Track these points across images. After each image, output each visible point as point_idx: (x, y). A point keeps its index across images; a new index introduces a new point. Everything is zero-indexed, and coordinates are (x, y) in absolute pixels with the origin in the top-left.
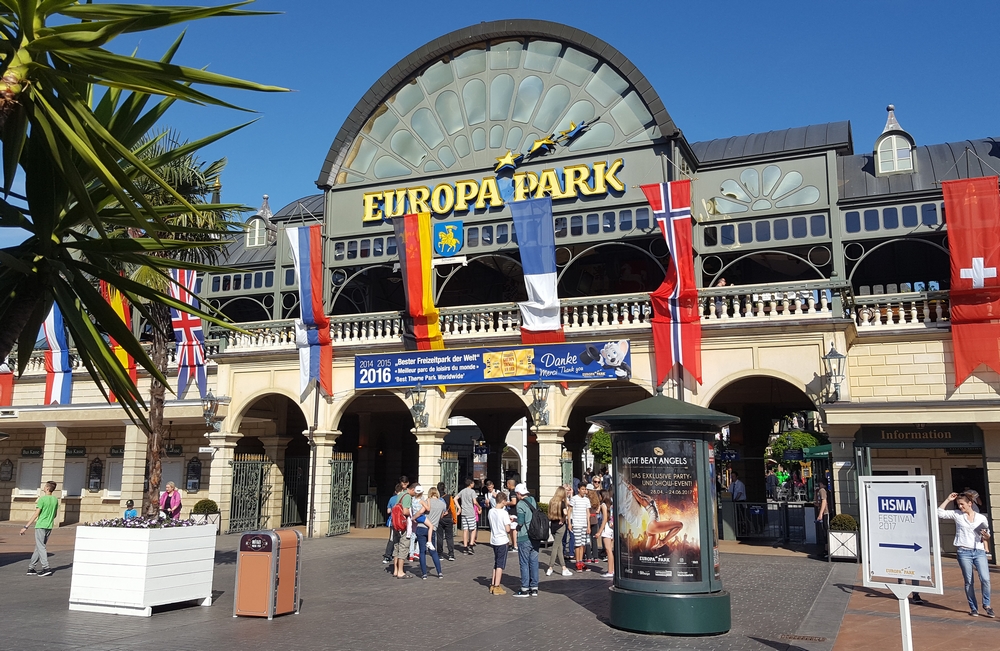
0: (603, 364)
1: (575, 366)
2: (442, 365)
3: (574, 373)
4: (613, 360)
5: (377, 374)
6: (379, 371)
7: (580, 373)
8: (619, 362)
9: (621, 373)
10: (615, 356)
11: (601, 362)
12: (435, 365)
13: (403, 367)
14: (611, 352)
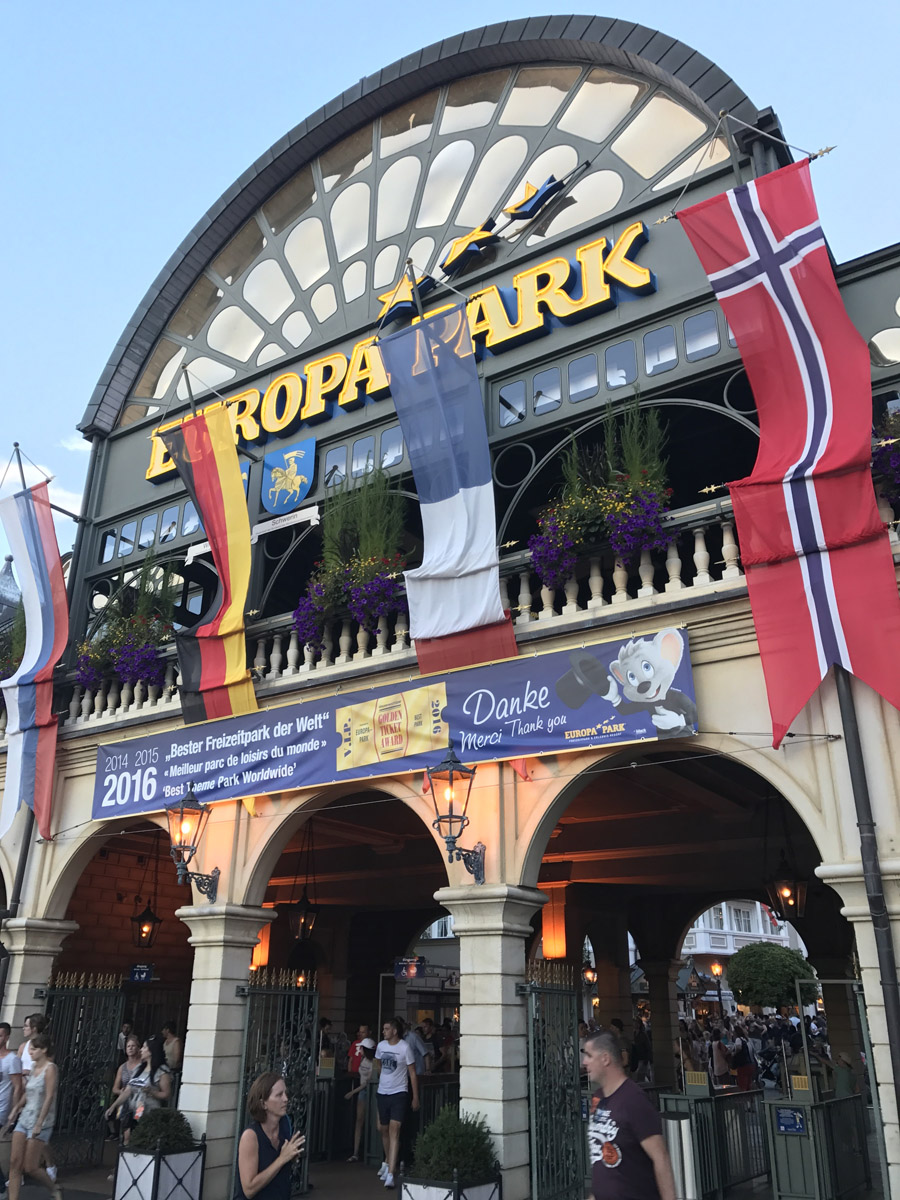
0: (616, 701)
1: (546, 714)
2: (253, 747)
3: (542, 733)
4: (644, 687)
5: (133, 783)
6: (137, 777)
7: (559, 732)
8: (659, 691)
9: (669, 720)
10: (648, 675)
11: (612, 697)
12: (240, 750)
13: (178, 761)
14: (636, 665)
